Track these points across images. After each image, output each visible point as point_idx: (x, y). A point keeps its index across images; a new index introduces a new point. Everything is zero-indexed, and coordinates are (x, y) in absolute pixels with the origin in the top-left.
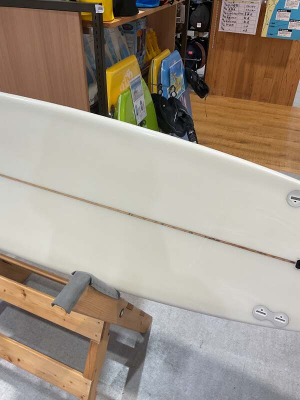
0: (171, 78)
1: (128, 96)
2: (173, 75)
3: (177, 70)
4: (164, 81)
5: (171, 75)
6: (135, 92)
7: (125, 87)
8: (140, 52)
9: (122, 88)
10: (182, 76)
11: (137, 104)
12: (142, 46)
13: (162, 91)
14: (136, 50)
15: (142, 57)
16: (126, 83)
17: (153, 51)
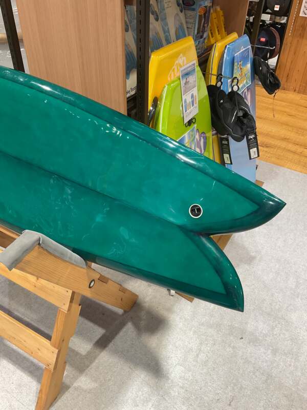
0: (235, 67)
1: (177, 87)
2: (238, 64)
3: (244, 58)
4: (225, 71)
5: (236, 64)
6: (186, 83)
7: (174, 75)
8: (201, 34)
9: (170, 76)
10: (249, 66)
11: (187, 98)
12: (204, 27)
13: (222, 83)
14: (196, 32)
15: (202, 40)
16: (176, 70)
17: (217, 33)
